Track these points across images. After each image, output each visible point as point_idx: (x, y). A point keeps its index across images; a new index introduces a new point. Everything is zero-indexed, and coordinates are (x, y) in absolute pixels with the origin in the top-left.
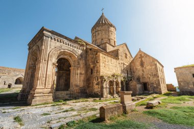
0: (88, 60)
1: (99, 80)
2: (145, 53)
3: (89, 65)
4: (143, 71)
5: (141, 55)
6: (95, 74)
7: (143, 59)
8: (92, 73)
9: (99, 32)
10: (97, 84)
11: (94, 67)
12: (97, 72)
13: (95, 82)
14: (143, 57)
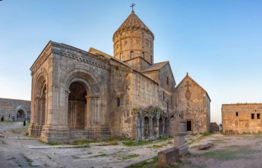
0: (113, 84)
1: (131, 116)
2: (193, 81)
3: (114, 92)
4: (188, 104)
5: (188, 82)
6: (123, 106)
7: (190, 88)
8: (118, 105)
9: (128, 40)
10: (126, 122)
11: (122, 96)
12: (127, 104)
13: (124, 118)
14: (190, 85)
